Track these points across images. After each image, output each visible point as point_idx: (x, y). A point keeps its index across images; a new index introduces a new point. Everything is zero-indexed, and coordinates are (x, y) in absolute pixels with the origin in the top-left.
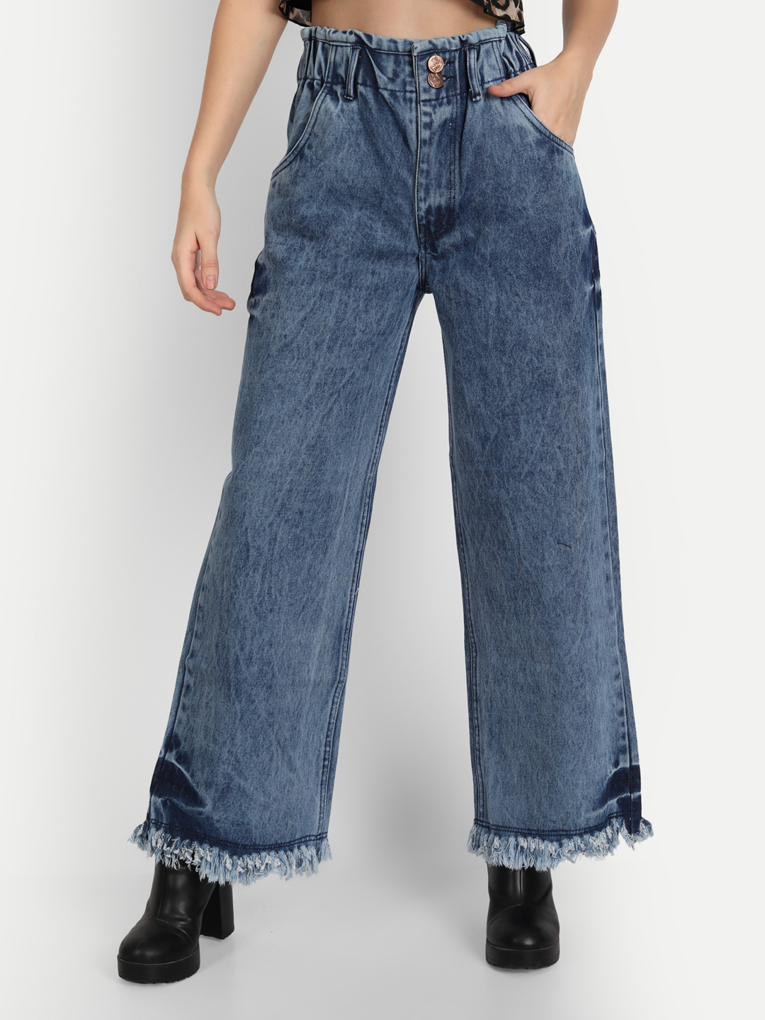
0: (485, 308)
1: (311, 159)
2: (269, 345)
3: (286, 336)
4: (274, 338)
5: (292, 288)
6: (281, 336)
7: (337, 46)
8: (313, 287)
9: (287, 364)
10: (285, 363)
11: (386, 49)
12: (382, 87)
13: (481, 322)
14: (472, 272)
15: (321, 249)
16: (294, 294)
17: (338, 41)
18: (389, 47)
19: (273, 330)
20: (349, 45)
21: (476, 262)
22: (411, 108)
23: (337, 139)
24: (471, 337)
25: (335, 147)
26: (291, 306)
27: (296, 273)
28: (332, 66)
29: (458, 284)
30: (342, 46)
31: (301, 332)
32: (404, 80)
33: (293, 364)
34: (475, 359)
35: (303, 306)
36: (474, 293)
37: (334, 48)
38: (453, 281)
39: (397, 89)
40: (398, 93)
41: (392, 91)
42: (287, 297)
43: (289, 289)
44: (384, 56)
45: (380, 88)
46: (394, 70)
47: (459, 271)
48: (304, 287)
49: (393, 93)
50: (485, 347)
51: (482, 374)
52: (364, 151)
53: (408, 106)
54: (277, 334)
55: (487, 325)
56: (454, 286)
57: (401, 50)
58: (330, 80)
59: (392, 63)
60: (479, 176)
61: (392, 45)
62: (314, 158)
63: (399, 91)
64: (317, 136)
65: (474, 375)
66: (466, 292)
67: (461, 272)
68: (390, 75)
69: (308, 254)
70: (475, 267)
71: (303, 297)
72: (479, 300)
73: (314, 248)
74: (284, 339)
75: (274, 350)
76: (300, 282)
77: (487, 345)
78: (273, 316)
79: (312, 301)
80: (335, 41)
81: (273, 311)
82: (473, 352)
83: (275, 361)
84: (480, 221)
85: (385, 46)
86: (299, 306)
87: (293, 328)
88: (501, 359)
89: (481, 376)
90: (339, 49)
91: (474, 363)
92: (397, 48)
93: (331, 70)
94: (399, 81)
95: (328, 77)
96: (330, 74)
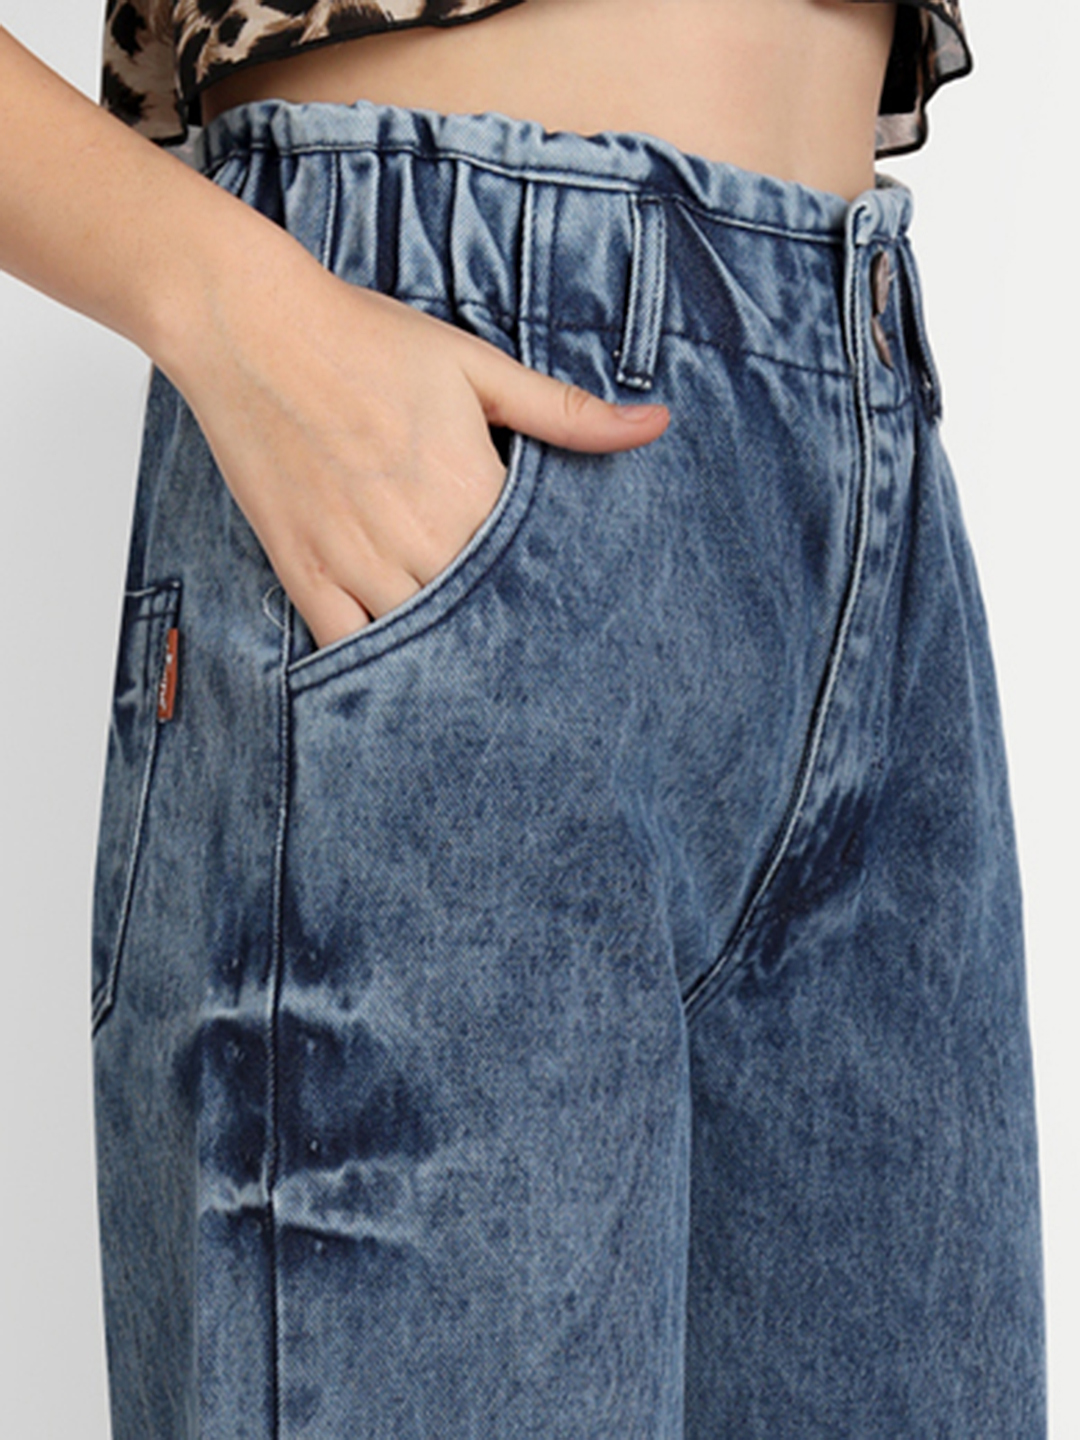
0: (931, 1168)
1: (567, 598)
2: (507, 1343)
3: (571, 1298)
4: (527, 1315)
5: (565, 1114)
6: (553, 1303)
7: (562, 189)
8: (625, 1104)
9: (592, 1406)
10: (583, 1404)
11: (751, 214)
12: (758, 348)
13: (914, 1221)
14: (907, 1040)
15: (631, 950)
16: (577, 1134)
17: (568, 171)
18: (760, 208)
19: (514, 1286)
20: (625, 186)
21: (924, 1005)
22: (838, 429)
23: (636, 530)
24: (871, 1275)
25: (635, 559)
26: (573, 1183)
27: (568, 1057)
28: (544, 260)
29: (852, 1087)
30: (587, 190)
31: (617, 1276)
32: (813, 332)
33: (608, 1401)
34: (874, 1355)
35: (610, 1178)
36: (904, 1116)
37: (549, 196)
38: (832, 1077)
39: (801, 362)
40: (805, 376)
41: (787, 365)
42: (550, 1151)
43: (554, 1117)
44: (742, 239)
45: (750, 352)
46: (782, 292)
47: (857, 1041)
48: (599, 1105)
49: (788, 370)
50: (913, 1313)
51: (890, 1412)
52: (712, 582)
53: (833, 428)
54: (537, 1299)
55: (930, 1233)
56: (836, 1092)
57: (792, 223)
58: (542, 311)
59: (771, 267)
60: (946, 697)
61: (769, 200)
62: (577, 594)
63: (806, 369)
64: (563, 512)
65: (862, 1414)
66: (879, 1115)
67: (868, 1044)
68: (777, 311)
69: (583, 972)
70: (920, 1026)
71: (605, 1142)
72: (917, 1141)
73: (599, 947)
74: (566, 1314)
75: (534, 1359)
76: (586, 1090)
77: (920, 1305)
78: (499, 1232)
79: (631, 1153)
80: (554, 169)
81: (495, 1213)
82: (871, 1328)
83: (545, 1404)
84: (927, 858)
85: (749, 203)
86: (595, 1181)
87: (591, 1267)
88: (956, 1354)
89: (884, 1419)
90: (574, 199)
91: (870, 1370)
92: (780, 212)
93: (544, 275)
94: (800, 331)
95: (533, 302)
96: (542, 290)
